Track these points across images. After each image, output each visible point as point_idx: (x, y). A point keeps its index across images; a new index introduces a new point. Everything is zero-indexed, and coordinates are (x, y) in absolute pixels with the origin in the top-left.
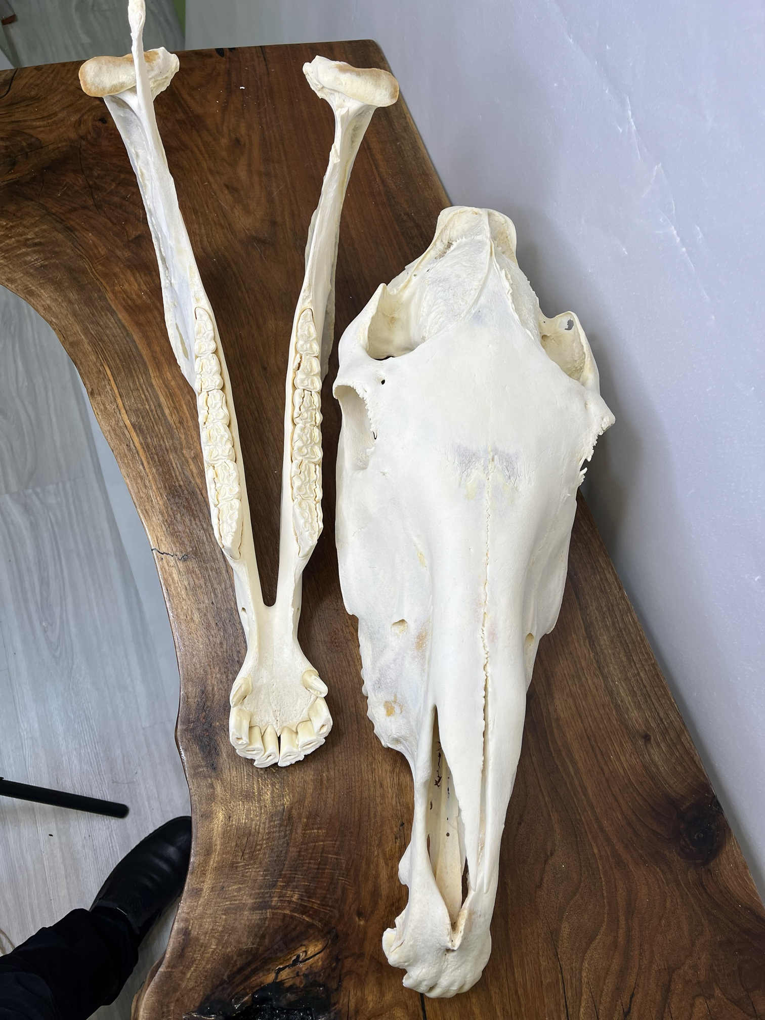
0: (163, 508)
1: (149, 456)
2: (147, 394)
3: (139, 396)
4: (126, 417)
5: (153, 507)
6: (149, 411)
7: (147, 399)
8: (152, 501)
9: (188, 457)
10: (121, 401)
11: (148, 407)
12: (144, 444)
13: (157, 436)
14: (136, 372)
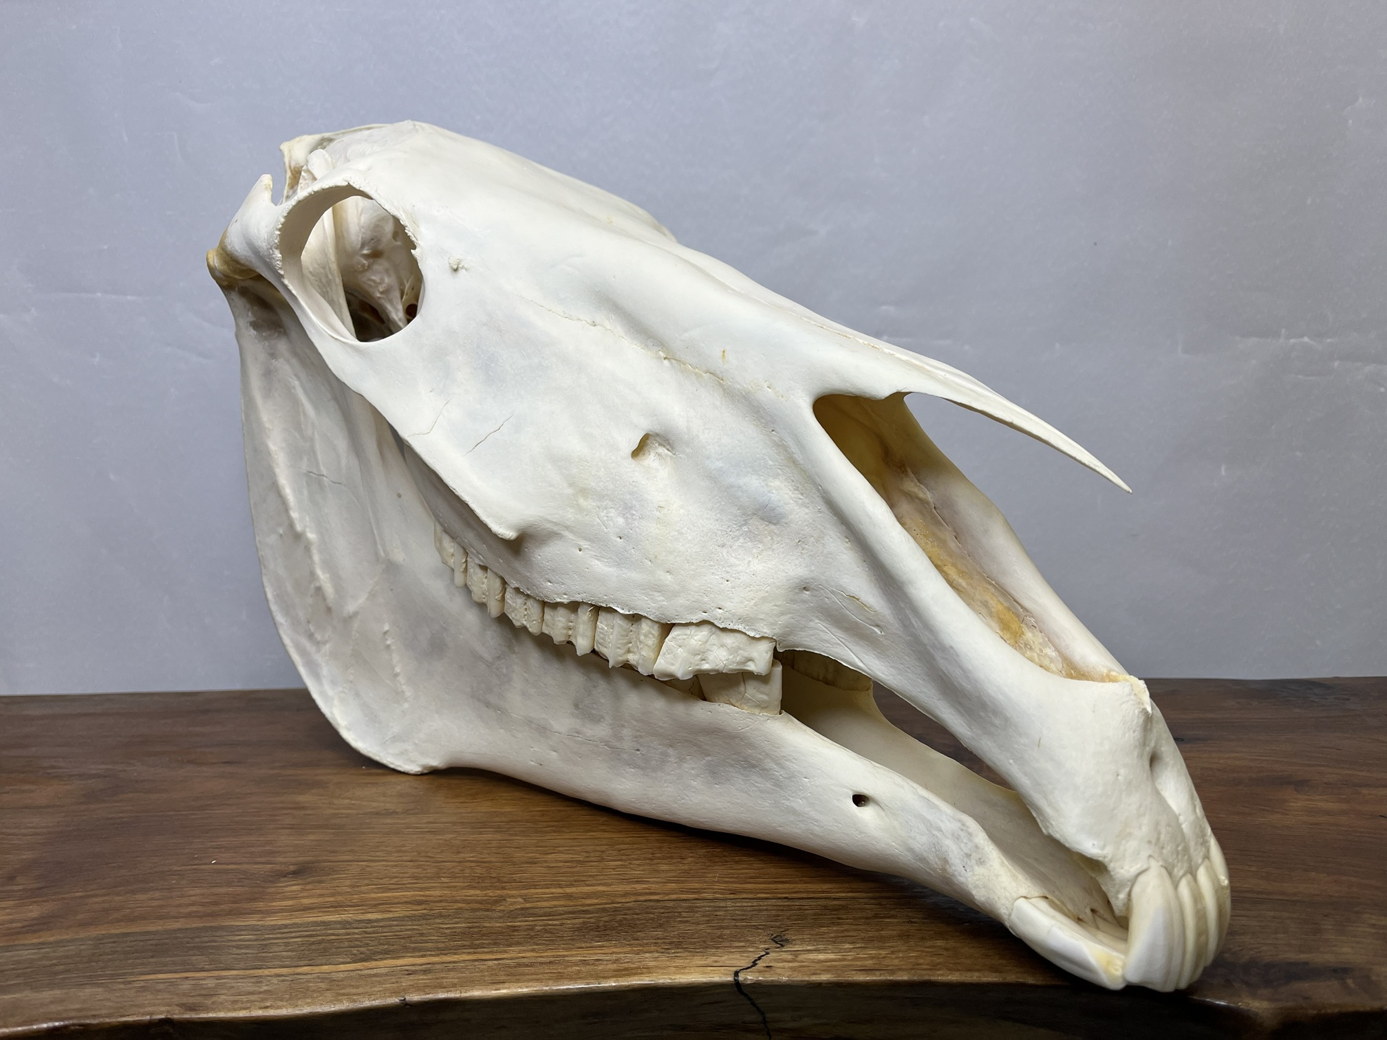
0: (629, 949)
1: (469, 951)
2: (293, 935)
3: (287, 944)
4: (326, 967)
5: (616, 961)
6: (348, 937)
7: (311, 936)
8: (600, 960)
9: (519, 907)
10: (270, 970)
11: (333, 937)
12: (430, 953)
13: (422, 935)
14: (215, 942)
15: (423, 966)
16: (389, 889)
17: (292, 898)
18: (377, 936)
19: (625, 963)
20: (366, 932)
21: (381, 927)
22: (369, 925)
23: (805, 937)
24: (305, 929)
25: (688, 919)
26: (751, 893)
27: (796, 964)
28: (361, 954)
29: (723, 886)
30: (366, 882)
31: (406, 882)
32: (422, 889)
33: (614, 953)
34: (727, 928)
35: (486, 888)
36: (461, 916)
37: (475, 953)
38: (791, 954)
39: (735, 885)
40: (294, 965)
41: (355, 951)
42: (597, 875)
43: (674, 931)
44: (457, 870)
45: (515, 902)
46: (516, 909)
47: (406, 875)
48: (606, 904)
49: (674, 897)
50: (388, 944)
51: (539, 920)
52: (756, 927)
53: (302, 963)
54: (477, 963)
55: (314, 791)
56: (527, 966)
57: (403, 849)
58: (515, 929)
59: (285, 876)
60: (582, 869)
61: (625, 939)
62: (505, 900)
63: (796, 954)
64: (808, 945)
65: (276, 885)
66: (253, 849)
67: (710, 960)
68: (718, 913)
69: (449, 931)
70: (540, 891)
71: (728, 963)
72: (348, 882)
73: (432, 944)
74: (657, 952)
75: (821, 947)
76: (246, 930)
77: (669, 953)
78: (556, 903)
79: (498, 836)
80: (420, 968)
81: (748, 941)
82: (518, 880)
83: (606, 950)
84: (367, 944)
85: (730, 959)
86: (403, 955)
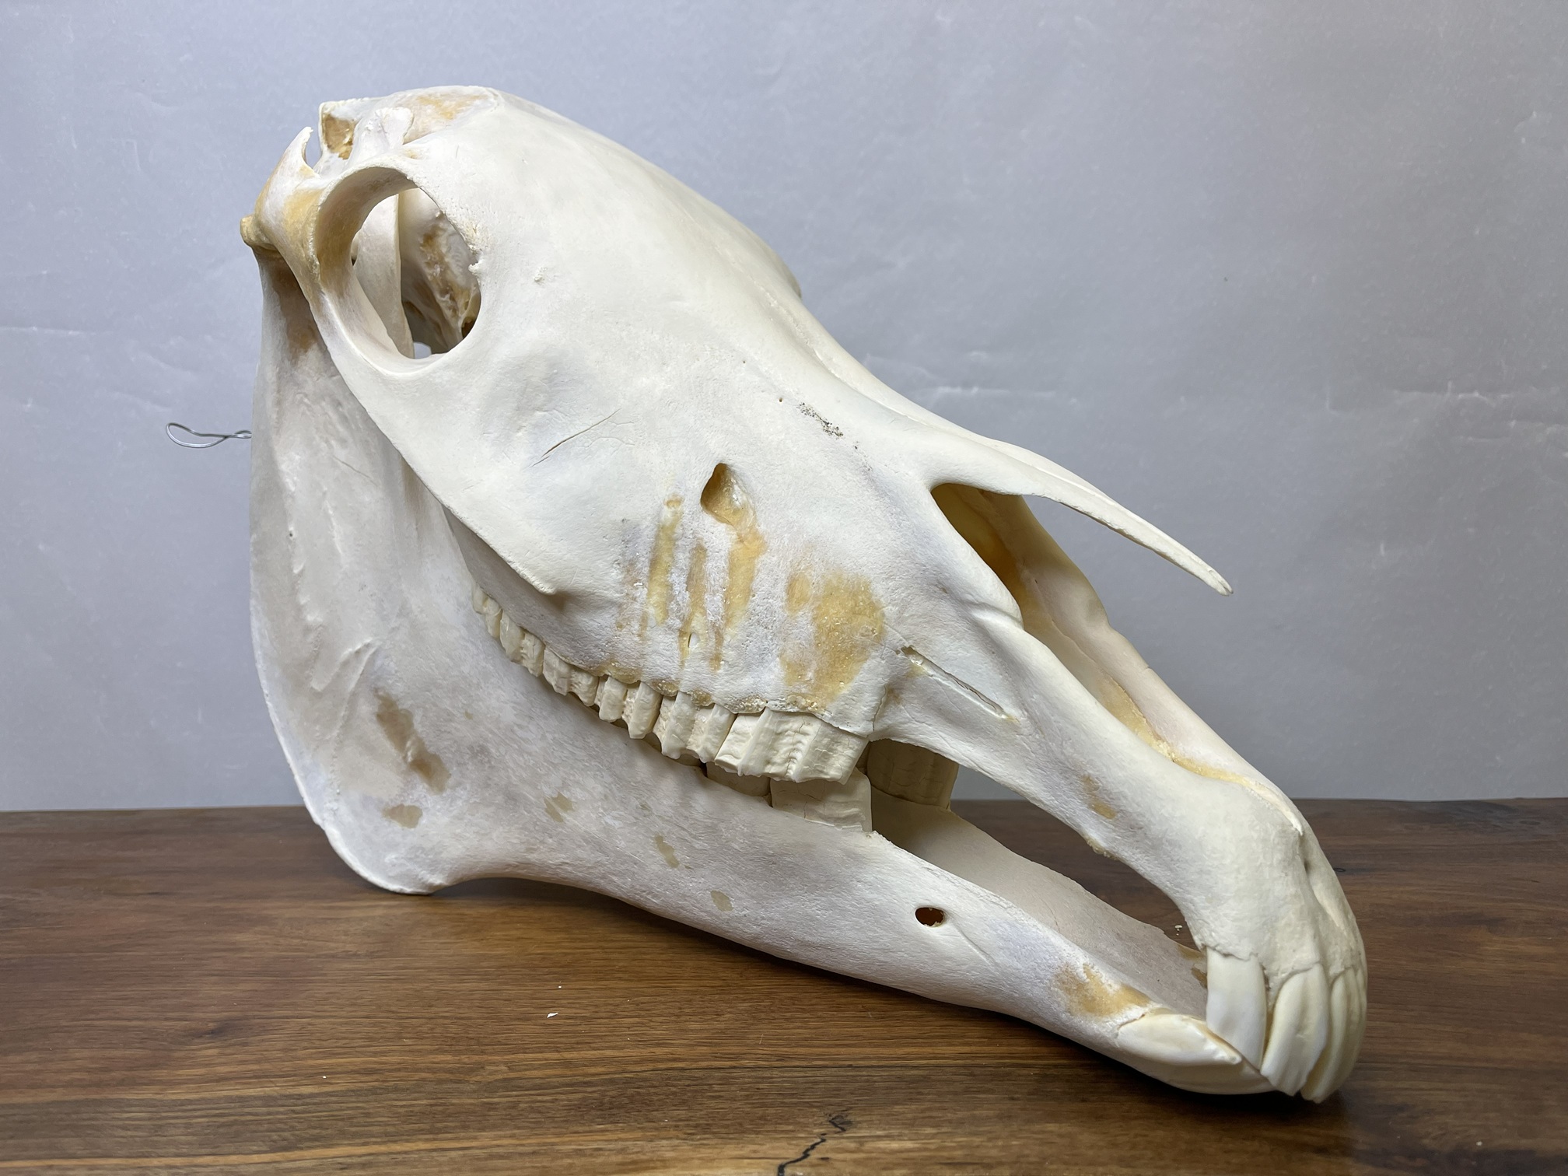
15: (364, 1158)
16: (334, 1054)
17: (207, 1065)
18: (308, 1117)
19: (633, 1153)
20: (294, 1112)
21: (314, 1104)
22: (300, 1102)
23: (874, 1118)
24: (215, 1106)
25: (722, 1094)
26: (805, 1059)
27: (861, 1155)
28: (284, 1140)
29: (768, 1050)
30: (305, 1044)
31: (357, 1045)
32: (375, 1054)
33: (620, 1139)
34: (772, 1105)
35: (460, 1053)
36: (422, 1089)
37: (435, 1139)
38: (855, 1142)
39: (785, 1049)
40: (192, 1153)
41: (275, 1136)
42: (605, 1035)
43: (701, 1110)
44: (425, 1029)
45: (497, 1071)
46: (496, 1080)
47: (358, 1035)
48: (615, 1073)
49: (704, 1064)
50: (321, 1127)
51: (526, 1095)
52: (810, 1105)
53: (203, 1151)
54: (435, 1154)
55: (258, 928)
56: (501, 1157)
57: (359, 1001)
58: (491, 1107)
59: (201, 1037)
60: (587, 1027)
61: (636, 1121)
62: (483, 1068)
63: (861, 1141)
64: (877, 1129)
65: (188, 1047)
66: (165, 1002)
67: (747, 1150)
68: (761, 1086)
69: (406, 1109)
70: (531, 1055)
71: (771, 1153)
72: (280, 1045)
73: (378, 1128)
74: (677, 1138)
75: (894, 1132)
76: (136, 1106)
77: (692, 1140)
78: (549, 1072)
79: (483, 985)
80: (359, 1160)
81: (799, 1123)
82: (504, 1042)
83: (610, 1136)
84: (293, 1128)
85: (773, 1148)
86: (339, 1142)
